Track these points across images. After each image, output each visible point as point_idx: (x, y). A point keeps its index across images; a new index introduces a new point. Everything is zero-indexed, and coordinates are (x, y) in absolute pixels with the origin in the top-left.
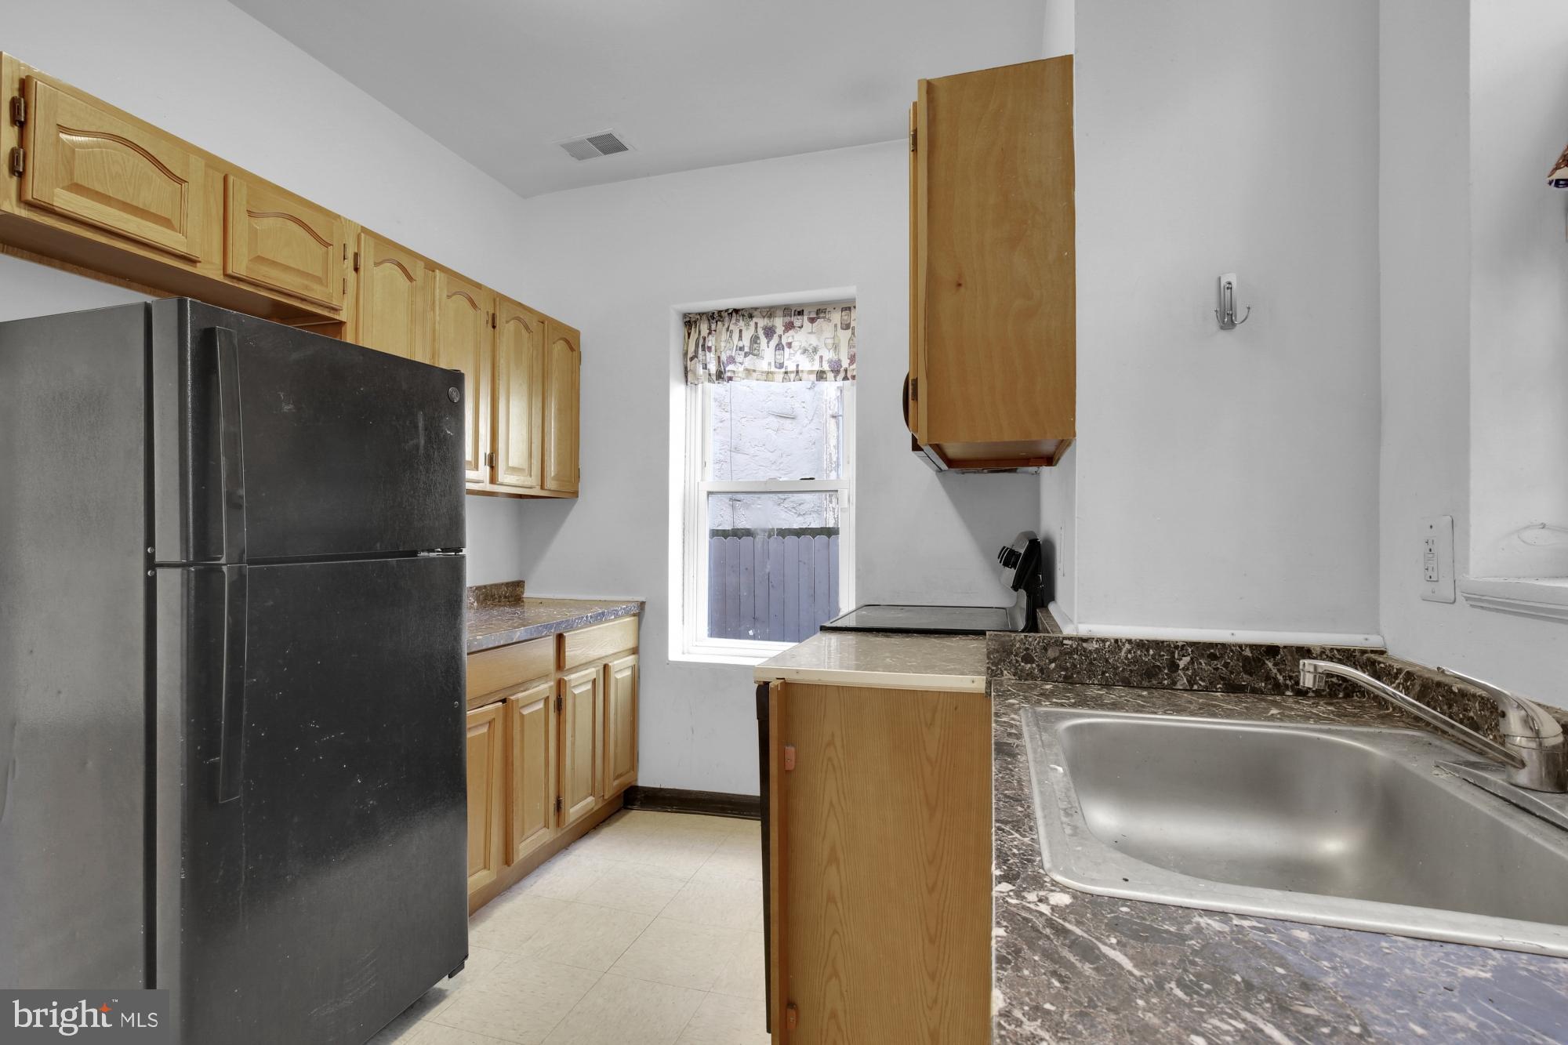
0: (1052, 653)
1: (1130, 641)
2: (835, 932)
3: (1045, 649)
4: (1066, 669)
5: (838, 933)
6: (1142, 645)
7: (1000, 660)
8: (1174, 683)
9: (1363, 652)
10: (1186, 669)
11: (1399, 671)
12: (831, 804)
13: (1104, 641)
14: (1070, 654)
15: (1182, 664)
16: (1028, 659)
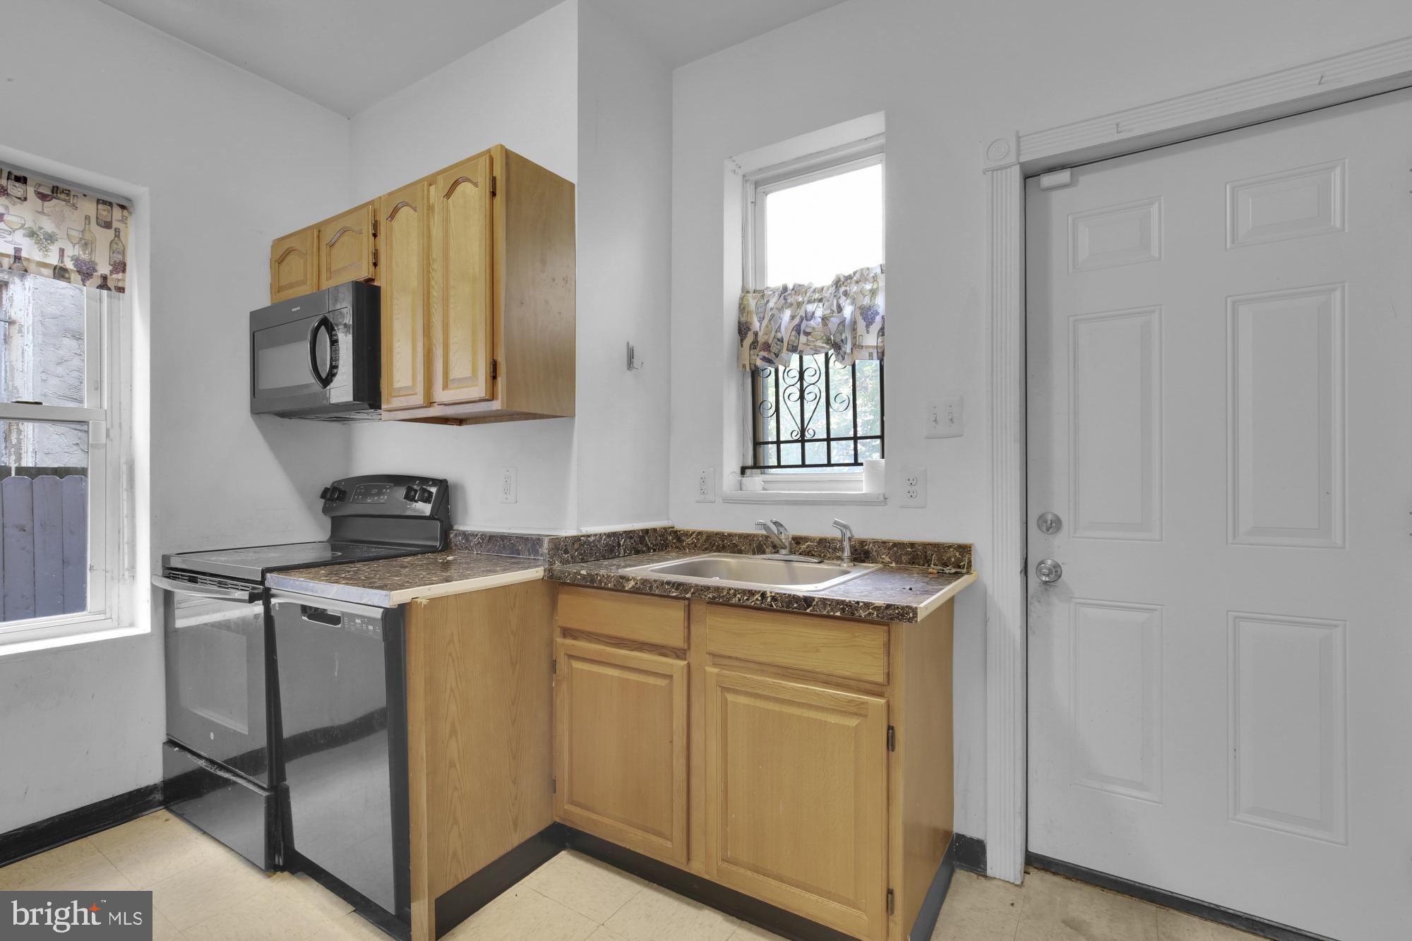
0: (576, 546)
1: (605, 534)
2: (456, 788)
3: (573, 544)
4: (581, 555)
5: (457, 789)
6: (609, 535)
7: (555, 554)
8: (619, 554)
9: (669, 528)
10: (623, 545)
11: (693, 533)
12: (452, 690)
13: (596, 535)
14: (583, 545)
15: (622, 543)
16: (566, 552)
